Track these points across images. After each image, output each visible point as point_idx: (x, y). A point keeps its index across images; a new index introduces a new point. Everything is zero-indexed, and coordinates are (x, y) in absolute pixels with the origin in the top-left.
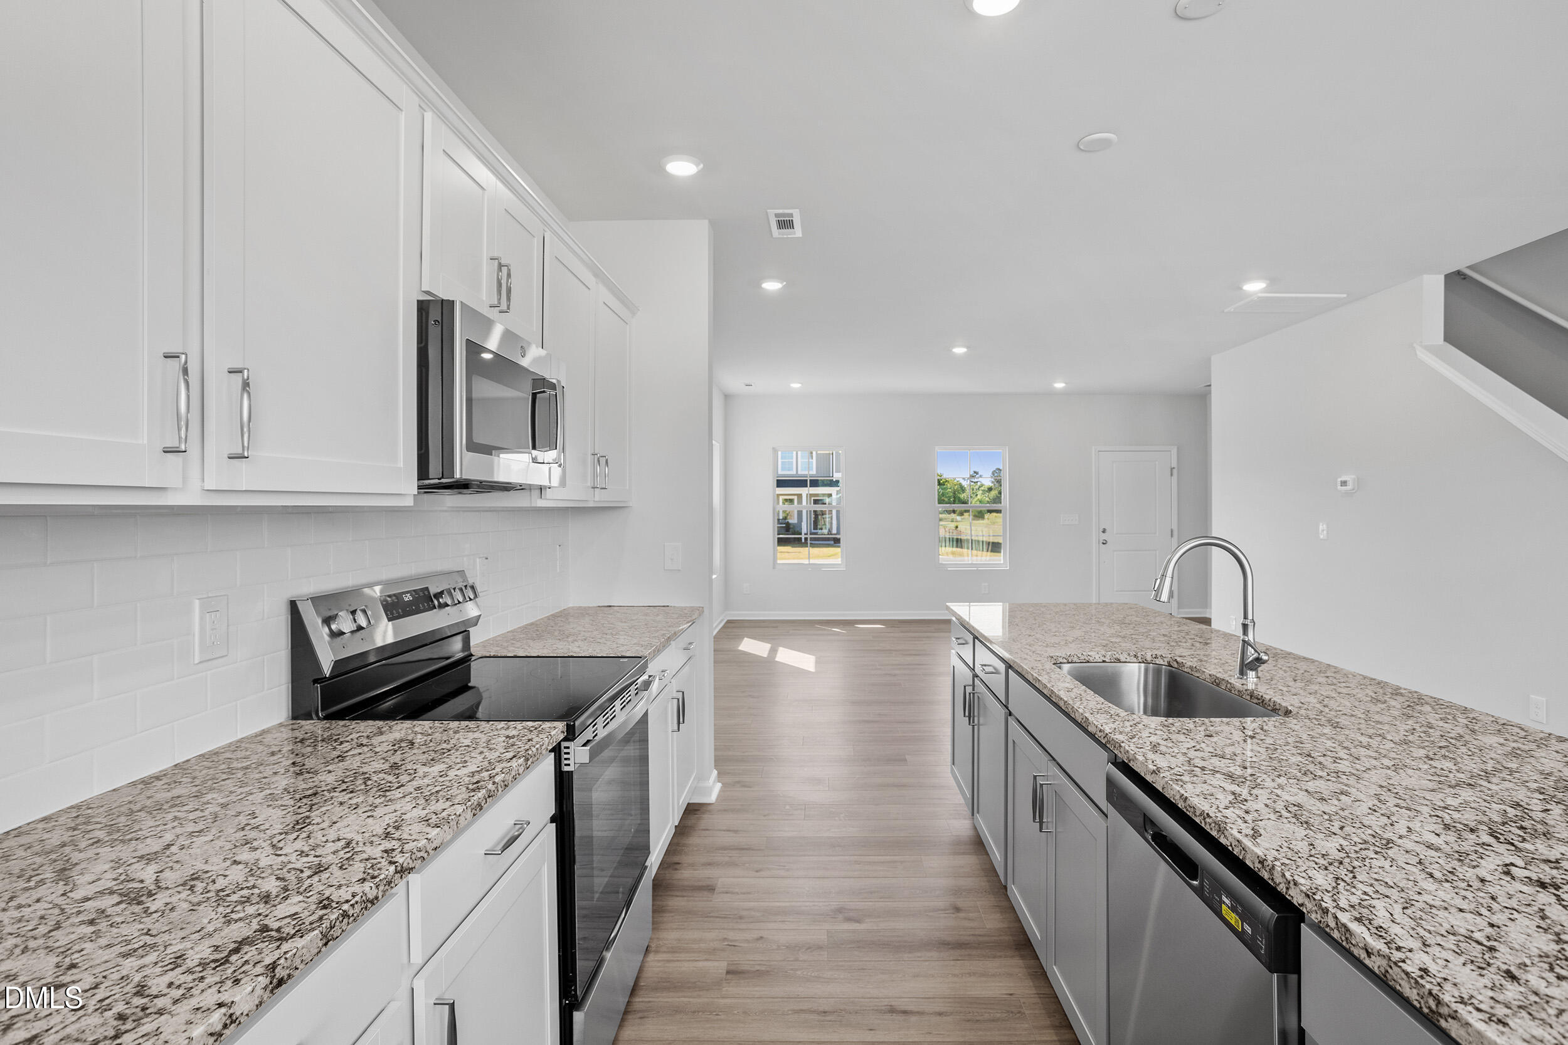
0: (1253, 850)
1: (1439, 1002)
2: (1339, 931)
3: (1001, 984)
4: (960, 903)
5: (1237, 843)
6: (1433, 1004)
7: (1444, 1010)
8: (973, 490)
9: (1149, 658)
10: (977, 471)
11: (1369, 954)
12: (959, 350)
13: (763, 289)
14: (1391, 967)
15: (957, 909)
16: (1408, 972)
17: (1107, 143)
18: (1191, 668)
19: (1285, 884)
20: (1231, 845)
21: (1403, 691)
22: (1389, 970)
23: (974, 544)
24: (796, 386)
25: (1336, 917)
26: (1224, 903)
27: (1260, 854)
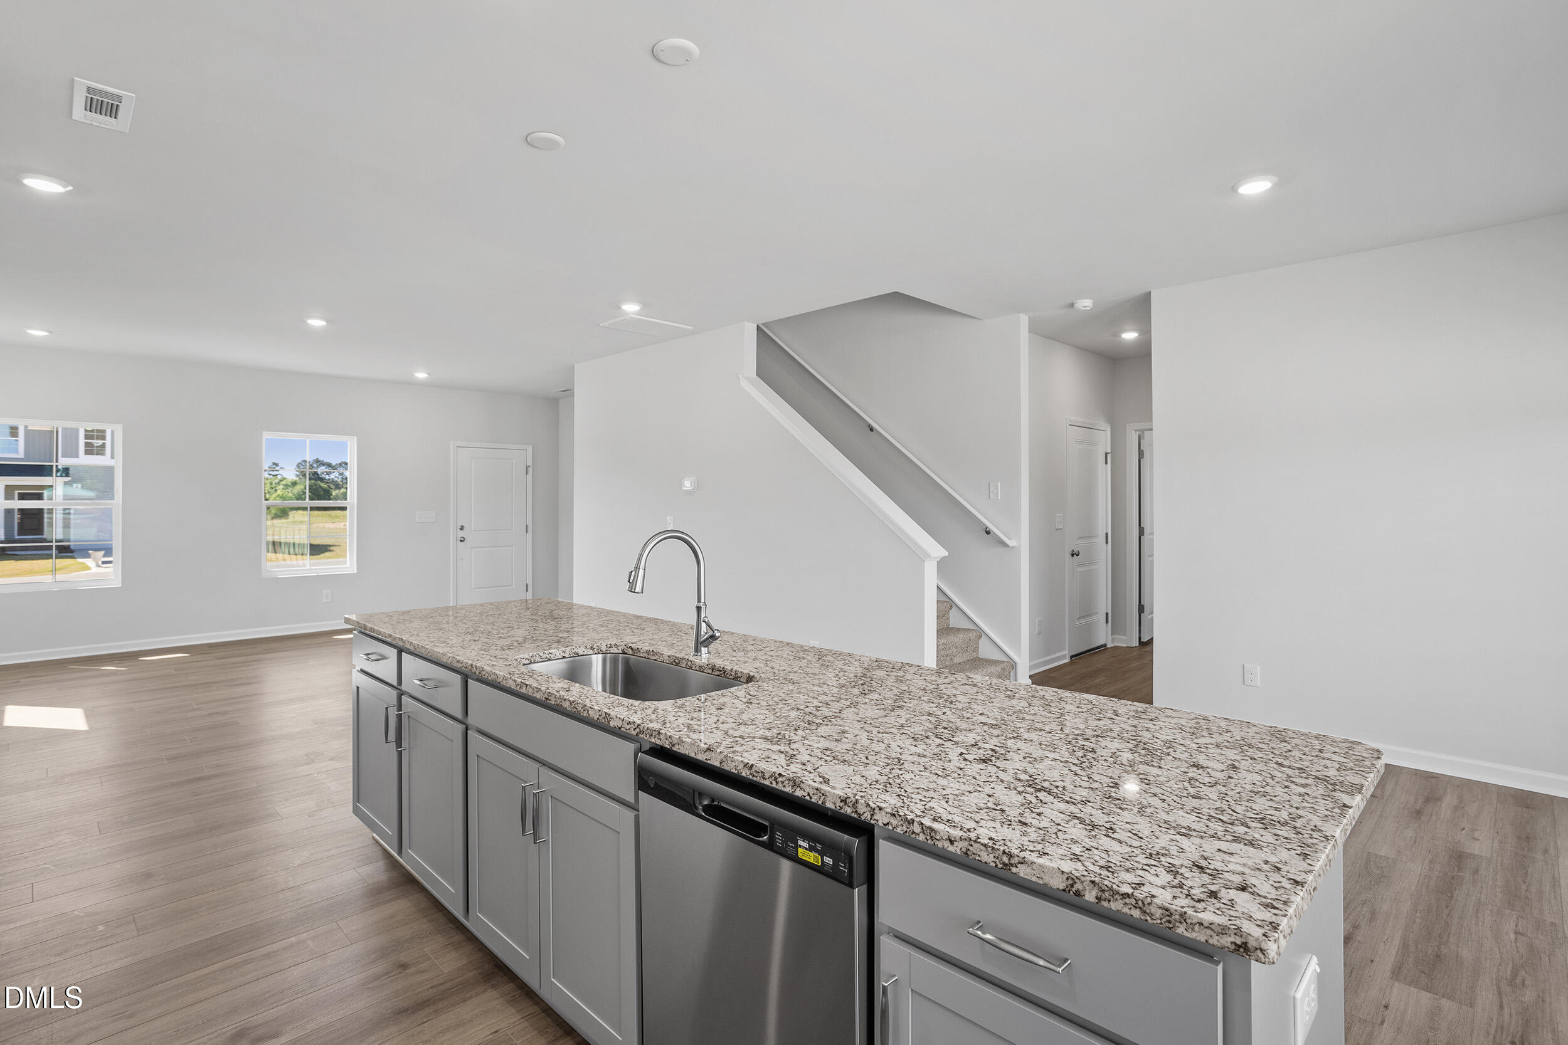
0: (834, 793)
1: (1010, 856)
2: (925, 834)
3: (481, 1027)
4: (404, 958)
5: (815, 791)
6: (1005, 859)
7: (1015, 860)
8: (271, 484)
9: (604, 649)
10: (277, 462)
11: (952, 842)
12: (317, 323)
13: (25, 186)
14: (972, 845)
15: (404, 966)
16: (986, 844)
17: (553, 145)
18: (648, 652)
19: (870, 811)
20: (809, 795)
21: (806, 648)
22: (971, 848)
23: (293, 548)
24: (38, 333)
25: (922, 824)
26: (800, 846)
27: (841, 794)
